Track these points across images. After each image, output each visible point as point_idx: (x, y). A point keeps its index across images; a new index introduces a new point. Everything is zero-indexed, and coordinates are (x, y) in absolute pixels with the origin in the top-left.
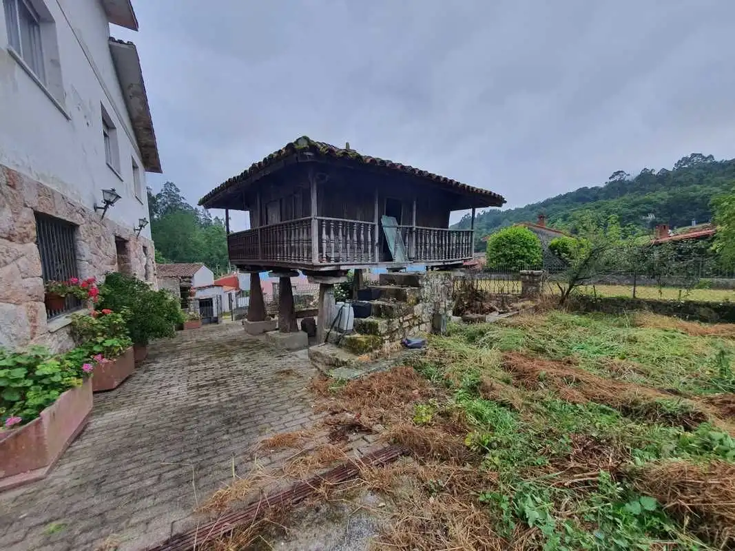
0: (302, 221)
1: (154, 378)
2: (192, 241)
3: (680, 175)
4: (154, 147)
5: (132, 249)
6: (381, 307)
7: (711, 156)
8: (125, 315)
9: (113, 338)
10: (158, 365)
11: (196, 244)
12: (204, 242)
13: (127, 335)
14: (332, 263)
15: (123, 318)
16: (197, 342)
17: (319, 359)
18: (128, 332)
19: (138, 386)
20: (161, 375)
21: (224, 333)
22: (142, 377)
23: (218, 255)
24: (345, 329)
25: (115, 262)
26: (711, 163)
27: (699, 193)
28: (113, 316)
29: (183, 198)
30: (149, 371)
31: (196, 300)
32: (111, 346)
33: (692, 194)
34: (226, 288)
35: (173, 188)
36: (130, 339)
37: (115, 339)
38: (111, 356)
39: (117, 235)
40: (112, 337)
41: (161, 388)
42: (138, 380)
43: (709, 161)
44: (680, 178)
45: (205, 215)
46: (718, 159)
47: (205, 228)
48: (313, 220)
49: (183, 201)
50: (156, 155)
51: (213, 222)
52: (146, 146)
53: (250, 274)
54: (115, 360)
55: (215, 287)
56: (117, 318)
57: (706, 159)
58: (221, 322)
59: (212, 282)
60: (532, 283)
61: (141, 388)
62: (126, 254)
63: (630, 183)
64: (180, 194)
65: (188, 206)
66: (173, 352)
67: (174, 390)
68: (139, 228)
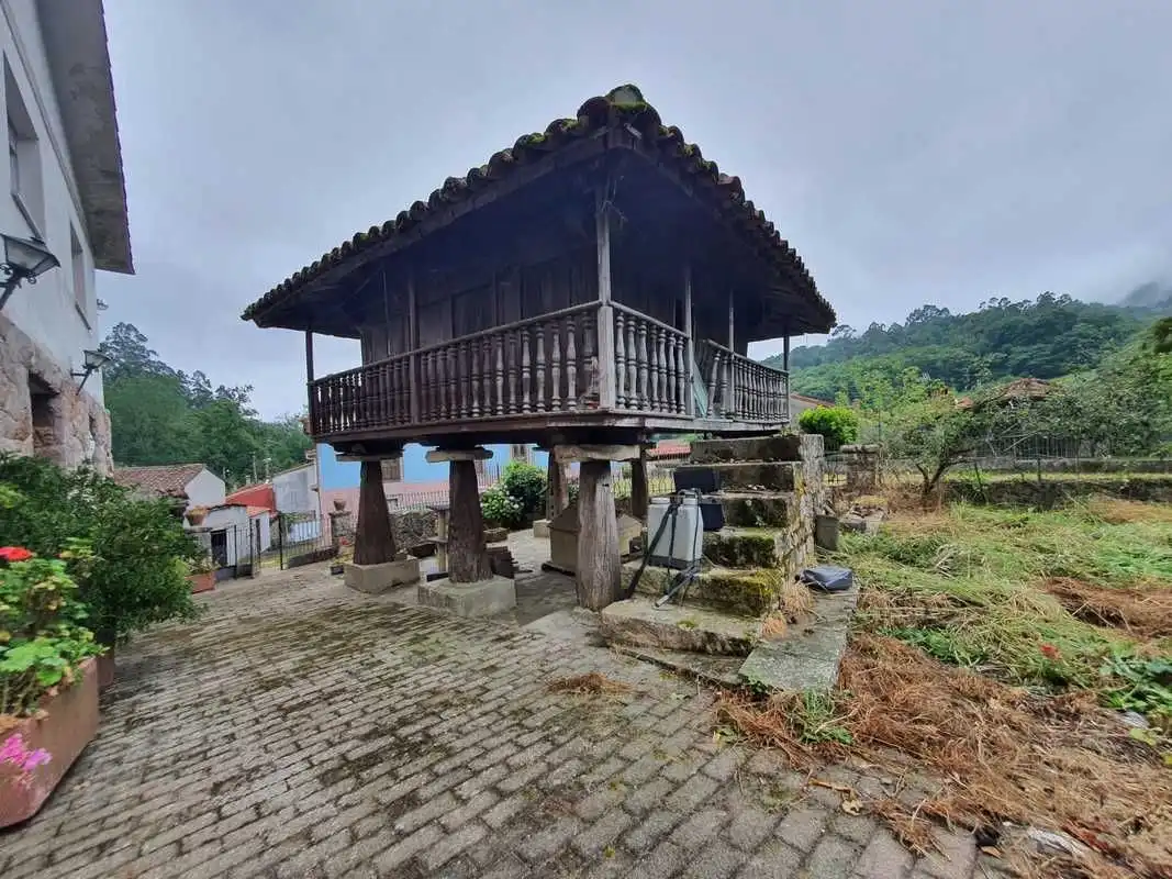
0: (559, 318)
1: (169, 747)
2: (171, 429)
3: (914, 332)
4: (121, 215)
5: (66, 414)
6: (749, 503)
7: (946, 310)
8: (75, 561)
9: (32, 640)
10: (165, 699)
11: (182, 434)
12: (197, 431)
13: (81, 623)
14: (634, 410)
15: (68, 570)
16: (241, 621)
17: (640, 638)
18: (82, 615)
19: (124, 790)
20: (192, 734)
21: (301, 595)
22: (126, 747)
23: (225, 452)
24: (690, 559)
25: (27, 434)
26: (946, 319)
27: (939, 355)
28: (36, 568)
29: (155, 353)
30: (142, 721)
31: (203, 531)
32: (33, 669)
33: (932, 357)
34: (252, 510)
35: (133, 334)
36: (91, 635)
37: (39, 640)
38: (25, 703)
39: (35, 371)
40: (30, 634)
41: (216, 789)
42: (118, 762)
43: (943, 316)
44: (914, 337)
45: (197, 383)
46: (953, 313)
47: (198, 406)
48: (603, 308)
49: (153, 358)
50: (126, 235)
51: (215, 394)
52: (99, 213)
53: (358, 464)
54: (42, 713)
55: (233, 508)
56: (49, 573)
57: (941, 312)
58: (258, 573)
59: (222, 501)
60: (864, 466)
61: (141, 800)
62: (51, 424)
63: (857, 341)
64: (148, 346)
65: (164, 366)
66: (190, 653)
67: (267, 790)
68: (84, 371)
